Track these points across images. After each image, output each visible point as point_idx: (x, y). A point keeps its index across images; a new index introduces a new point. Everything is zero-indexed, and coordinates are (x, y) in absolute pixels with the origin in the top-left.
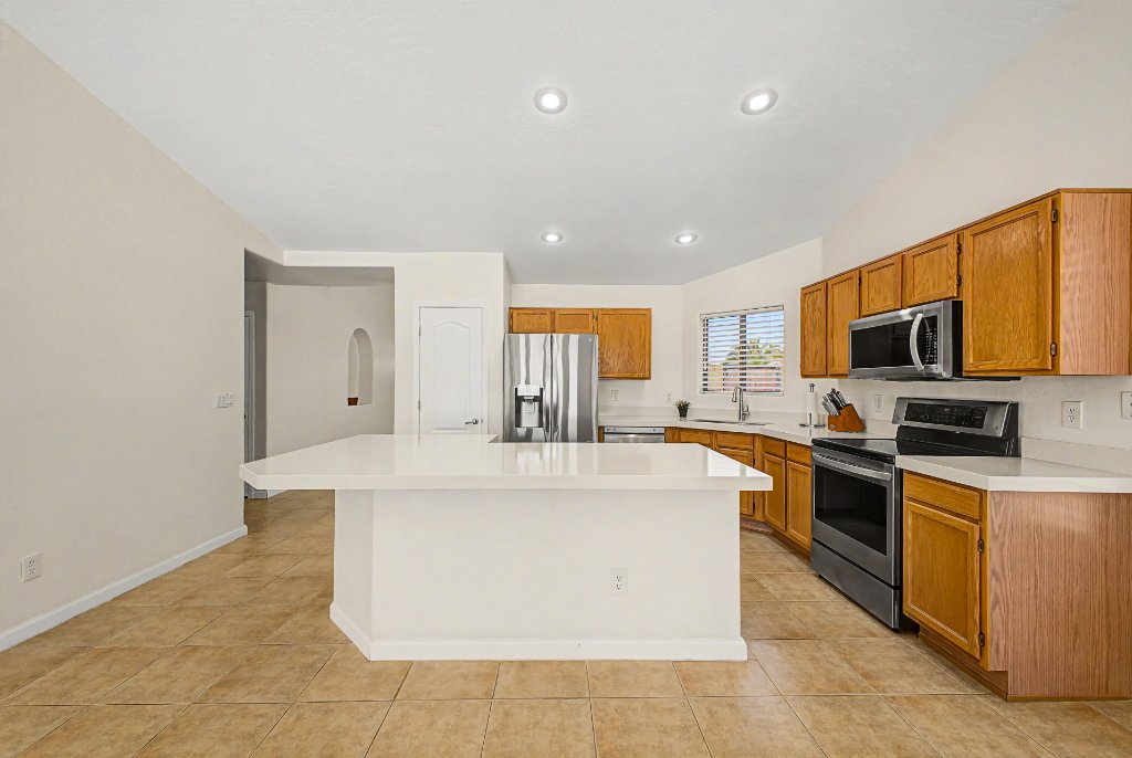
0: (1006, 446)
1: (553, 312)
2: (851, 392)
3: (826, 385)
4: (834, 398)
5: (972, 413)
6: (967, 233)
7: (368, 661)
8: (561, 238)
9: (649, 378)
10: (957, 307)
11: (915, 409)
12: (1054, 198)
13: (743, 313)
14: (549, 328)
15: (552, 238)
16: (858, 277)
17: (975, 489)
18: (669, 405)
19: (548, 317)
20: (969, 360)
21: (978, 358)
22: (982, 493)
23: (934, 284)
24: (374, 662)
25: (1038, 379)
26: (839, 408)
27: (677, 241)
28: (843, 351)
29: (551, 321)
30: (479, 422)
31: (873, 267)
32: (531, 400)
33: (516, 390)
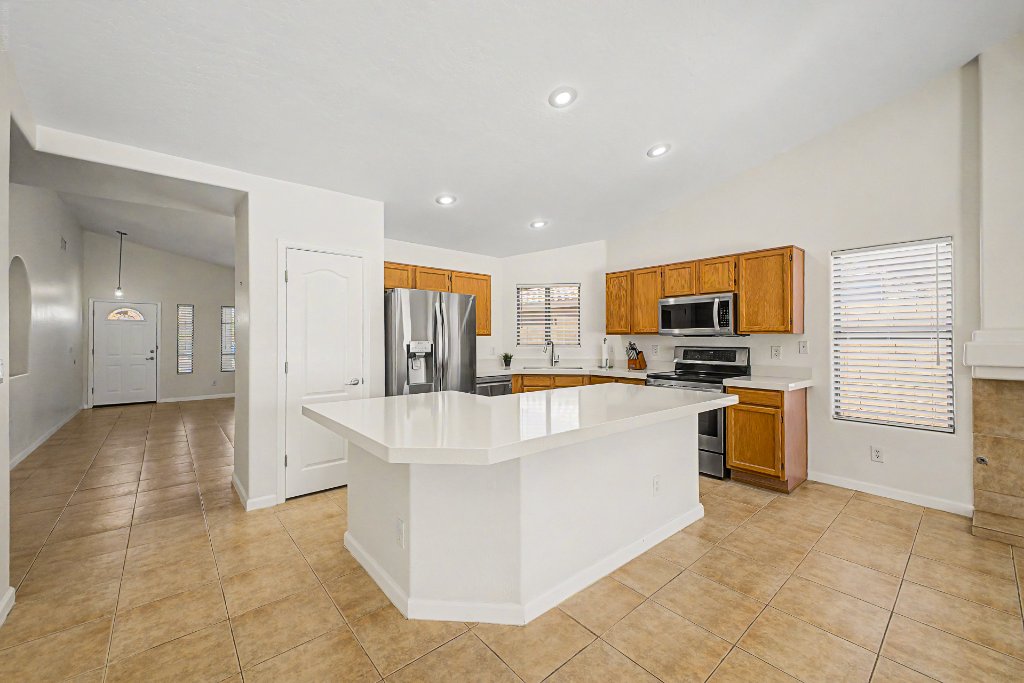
1: (414, 268)
3: (627, 341)
4: (632, 347)
6: (742, 259)
7: (524, 626)
8: (455, 199)
9: (490, 334)
10: (736, 296)
11: (690, 353)
12: (790, 248)
13: (548, 286)
14: (410, 282)
15: (446, 201)
16: (660, 271)
17: (778, 391)
18: (493, 357)
19: (411, 273)
20: (743, 326)
21: (746, 324)
22: (781, 393)
24: (530, 624)
26: (637, 353)
27: (532, 225)
28: (649, 317)
29: (410, 278)
30: (360, 382)
31: (673, 267)
32: (420, 357)
33: (408, 346)
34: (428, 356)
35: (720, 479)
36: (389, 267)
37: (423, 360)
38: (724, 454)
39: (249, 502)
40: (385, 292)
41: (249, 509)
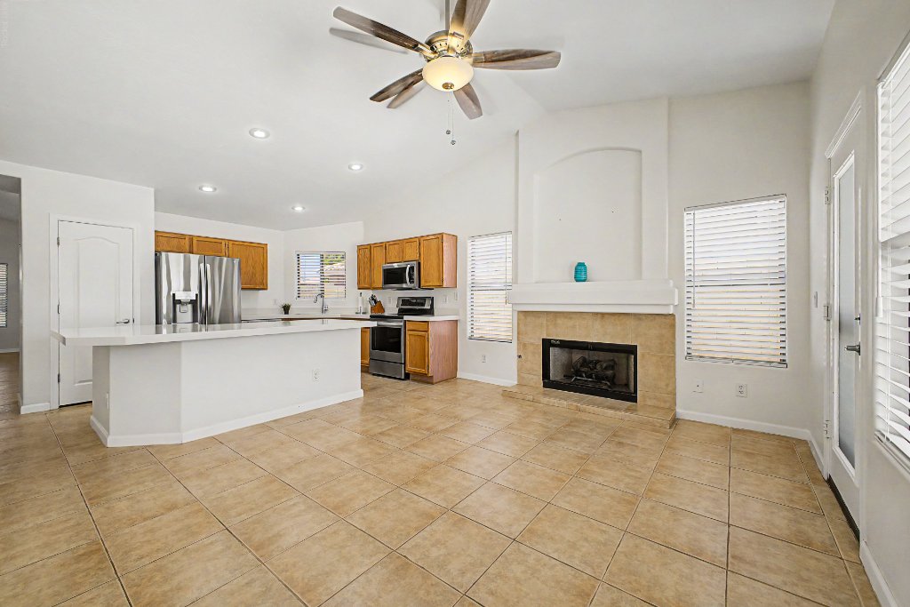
0: (430, 312)
1: (191, 238)
2: (381, 296)
3: (369, 293)
4: (373, 298)
5: (422, 301)
6: (422, 240)
8: (214, 190)
9: (266, 289)
10: (419, 264)
11: (405, 301)
12: (442, 234)
13: (322, 253)
14: (187, 248)
15: (208, 189)
16: (384, 246)
17: (426, 321)
19: (187, 241)
20: (423, 282)
21: (426, 282)
22: (428, 323)
23: (411, 254)
25: (440, 289)
26: (375, 302)
27: (293, 208)
28: (379, 278)
29: (188, 244)
30: (131, 321)
31: (391, 243)
32: (187, 303)
33: (174, 295)
34: (193, 303)
35: (400, 379)
36: (158, 235)
37: (190, 306)
38: (405, 364)
39: (22, 408)
40: (156, 255)
41: (22, 413)
